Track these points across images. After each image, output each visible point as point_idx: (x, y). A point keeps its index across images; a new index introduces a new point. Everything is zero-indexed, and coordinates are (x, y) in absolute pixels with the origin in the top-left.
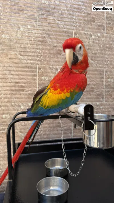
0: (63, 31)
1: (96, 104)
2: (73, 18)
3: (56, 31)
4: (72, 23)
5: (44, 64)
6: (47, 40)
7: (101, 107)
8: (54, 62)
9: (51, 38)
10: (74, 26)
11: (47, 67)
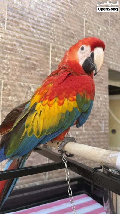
0: (39, 42)
1: (76, 133)
2: (51, 30)
3: (30, 41)
4: (49, 35)
5: (13, 80)
6: (18, 49)
7: (81, 137)
8: (25, 78)
9: (23, 48)
10: (52, 39)
11: (17, 84)
